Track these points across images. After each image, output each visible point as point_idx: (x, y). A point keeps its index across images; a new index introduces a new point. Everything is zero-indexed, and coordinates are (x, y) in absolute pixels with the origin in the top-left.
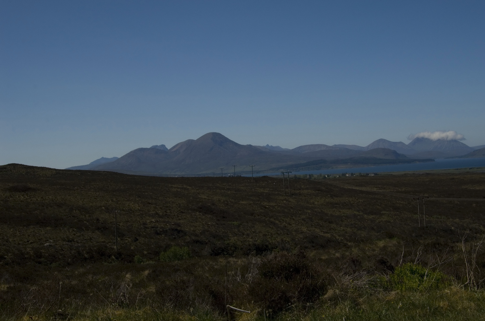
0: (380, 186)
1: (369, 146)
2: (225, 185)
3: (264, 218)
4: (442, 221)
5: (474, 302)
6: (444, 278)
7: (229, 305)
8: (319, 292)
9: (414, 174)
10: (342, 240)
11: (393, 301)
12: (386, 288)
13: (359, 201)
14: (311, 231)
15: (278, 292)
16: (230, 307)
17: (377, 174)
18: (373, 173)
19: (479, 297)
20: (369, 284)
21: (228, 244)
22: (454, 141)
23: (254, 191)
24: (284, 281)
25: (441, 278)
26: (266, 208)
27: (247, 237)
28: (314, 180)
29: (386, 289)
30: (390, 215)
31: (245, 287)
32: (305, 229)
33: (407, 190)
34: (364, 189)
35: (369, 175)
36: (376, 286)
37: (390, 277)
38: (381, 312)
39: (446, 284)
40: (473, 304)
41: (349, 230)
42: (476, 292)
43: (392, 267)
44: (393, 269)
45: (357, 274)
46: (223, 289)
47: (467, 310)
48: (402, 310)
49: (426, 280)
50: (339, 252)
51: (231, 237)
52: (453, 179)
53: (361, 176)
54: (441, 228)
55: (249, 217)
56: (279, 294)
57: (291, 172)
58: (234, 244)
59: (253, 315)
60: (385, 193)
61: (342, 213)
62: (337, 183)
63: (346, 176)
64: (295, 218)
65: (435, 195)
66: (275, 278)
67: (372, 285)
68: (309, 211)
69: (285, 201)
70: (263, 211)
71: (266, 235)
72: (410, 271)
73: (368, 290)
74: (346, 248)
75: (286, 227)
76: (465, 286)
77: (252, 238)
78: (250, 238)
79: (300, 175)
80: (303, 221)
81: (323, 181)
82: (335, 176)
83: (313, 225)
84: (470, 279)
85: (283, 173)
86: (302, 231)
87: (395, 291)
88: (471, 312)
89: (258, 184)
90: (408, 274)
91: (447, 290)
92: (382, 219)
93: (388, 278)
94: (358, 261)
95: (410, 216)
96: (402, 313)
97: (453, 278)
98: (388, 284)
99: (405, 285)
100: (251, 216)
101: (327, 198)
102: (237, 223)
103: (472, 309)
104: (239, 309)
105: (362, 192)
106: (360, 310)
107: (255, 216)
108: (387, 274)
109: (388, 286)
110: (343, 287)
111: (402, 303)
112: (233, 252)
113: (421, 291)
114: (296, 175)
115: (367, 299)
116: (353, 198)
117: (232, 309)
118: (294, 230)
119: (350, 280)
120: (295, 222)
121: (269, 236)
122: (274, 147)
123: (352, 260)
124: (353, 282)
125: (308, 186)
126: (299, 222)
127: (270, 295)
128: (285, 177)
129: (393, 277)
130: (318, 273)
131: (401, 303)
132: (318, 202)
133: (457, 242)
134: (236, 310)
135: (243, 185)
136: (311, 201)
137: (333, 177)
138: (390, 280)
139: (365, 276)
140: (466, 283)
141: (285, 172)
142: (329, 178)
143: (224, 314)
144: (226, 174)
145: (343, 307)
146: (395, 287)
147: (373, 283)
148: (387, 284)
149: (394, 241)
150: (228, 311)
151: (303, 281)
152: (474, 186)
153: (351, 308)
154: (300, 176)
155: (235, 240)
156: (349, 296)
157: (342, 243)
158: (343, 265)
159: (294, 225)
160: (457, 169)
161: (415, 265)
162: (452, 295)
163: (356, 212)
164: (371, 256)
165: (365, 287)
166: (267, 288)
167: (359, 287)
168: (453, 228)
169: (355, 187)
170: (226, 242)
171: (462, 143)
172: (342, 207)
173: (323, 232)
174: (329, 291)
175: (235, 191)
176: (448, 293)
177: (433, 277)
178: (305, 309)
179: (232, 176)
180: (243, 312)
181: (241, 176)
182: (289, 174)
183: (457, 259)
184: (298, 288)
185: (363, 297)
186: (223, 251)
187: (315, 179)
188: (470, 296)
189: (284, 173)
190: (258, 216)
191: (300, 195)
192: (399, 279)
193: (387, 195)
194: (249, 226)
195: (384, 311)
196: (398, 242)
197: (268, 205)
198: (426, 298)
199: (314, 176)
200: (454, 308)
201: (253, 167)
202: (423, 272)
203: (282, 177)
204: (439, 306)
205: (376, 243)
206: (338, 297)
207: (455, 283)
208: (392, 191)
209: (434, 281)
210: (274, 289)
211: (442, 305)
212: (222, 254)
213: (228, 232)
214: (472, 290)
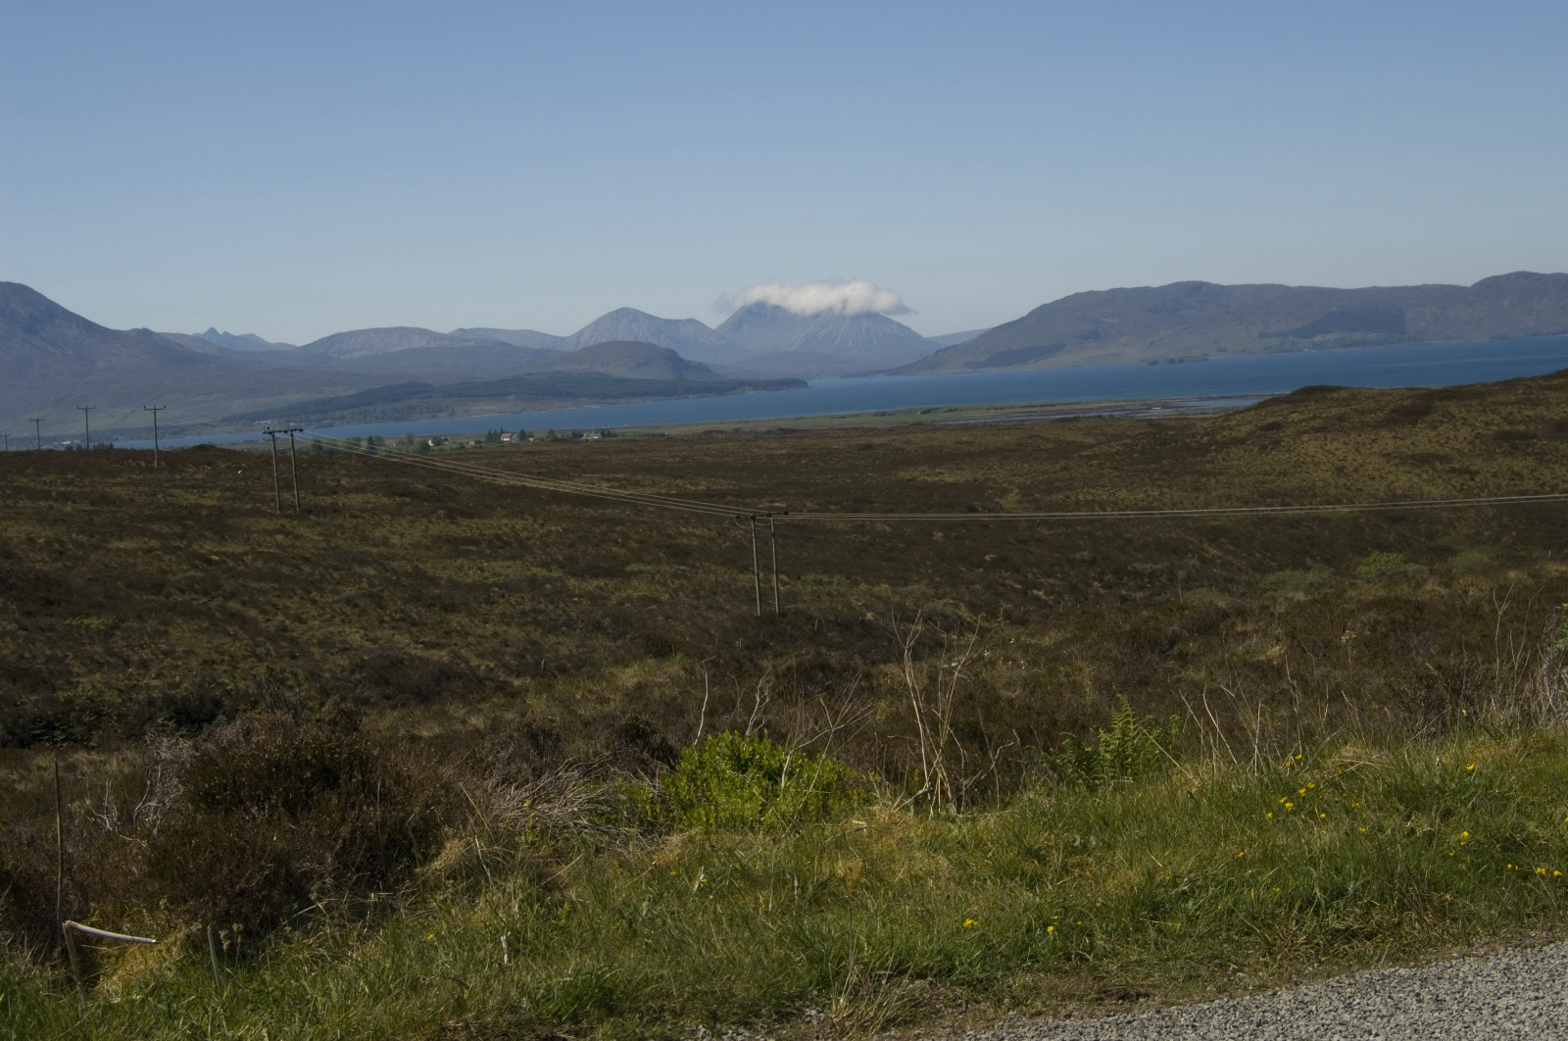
0: (621, 476)
1: (580, 334)
2: (51, 483)
3: (205, 600)
4: (835, 593)
5: (947, 853)
6: (846, 779)
7: (75, 920)
8: (414, 850)
9: (737, 431)
10: (492, 670)
11: (675, 868)
12: (651, 823)
13: (550, 531)
14: (380, 642)
15: (260, 859)
16: (78, 930)
17: (609, 435)
18: (597, 431)
19: (964, 837)
20: (591, 812)
21: (69, 702)
22: (870, 317)
23: (162, 500)
24: (279, 819)
25: (836, 778)
26: (210, 562)
27: (140, 675)
28: (386, 456)
29: (650, 828)
30: (657, 577)
31: (135, 851)
32: (358, 637)
33: (714, 488)
34: (565, 486)
35: (582, 436)
36: (616, 820)
37: (663, 784)
38: (637, 909)
39: (855, 797)
40: (943, 862)
41: (514, 633)
42: (953, 821)
43: (671, 749)
44: (675, 757)
45: (545, 780)
46: (48, 861)
47: (926, 881)
48: (707, 898)
49: (787, 789)
50: (481, 710)
51: (78, 675)
52: (869, 447)
53: (556, 440)
54: (832, 618)
55: (145, 597)
56: (262, 868)
57: (301, 430)
58: (93, 701)
59: (169, 950)
60: (639, 500)
61: (487, 574)
62: (467, 467)
63: (503, 442)
64: (317, 598)
65: (809, 504)
66: (247, 811)
67: (602, 815)
68: (372, 572)
69: (280, 537)
70: (199, 574)
71: (213, 662)
72: (730, 759)
73: (586, 833)
74: (505, 696)
75: (285, 629)
76: (917, 802)
77: (159, 676)
78: (153, 675)
79: (334, 440)
80: (348, 608)
81: (416, 462)
82: (462, 443)
83: (386, 618)
84: (933, 779)
85: (270, 433)
86: (347, 642)
87: (682, 831)
88: (938, 888)
89: (177, 477)
90: (724, 772)
91: (859, 819)
92: (629, 591)
93: (654, 787)
94: (550, 736)
95: (726, 576)
96: (706, 907)
97: (879, 779)
98: (658, 810)
99: (716, 810)
100: (153, 594)
101: (433, 520)
102: (101, 621)
103: (940, 878)
104: (113, 932)
105: (557, 497)
106: (562, 907)
107: (169, 595)
108: (653, 776)
109: (655, 818)
110: (498, 827)
111: (707, 874)
112: (90, 730)
113: (770, 829)
114: (319, 442)
115: (585, 864)
116: (527, 520)
117: (83, 932)
118: (315, 641)
119: (523, 801)
120: (321, 612)
121: (224, 668)
122: (235, 338)
123: (528, 732)
124: (535, 809)
125: (363, 480)
126: (333, 610)
127: (231, 871)
128: (280, 447)
129: (673, 783)
130: (407, 781)
131: (705, 872)
132: (402, 535)
133: (885, 663)
134: (100, 939)
135: (119, 480)
136: (377, 534)
137: (455, 446)
138: (665, 794)
139: (574, 786)
140: (920, 792)
141: (278, 429)
142: (442, 450)
143: (55, 955)
144: (55, 439)
145: (499, 898)
146: (681, 819)
147: (604, 808)
148: (653, 811)
149: (674, 667)
150: (68, 942)
151: (353, 814)
152: (937, 470)
153: (528, 901)
154: (333, 445)
155: (94, 687)
156: (522, 859)
157: (492, 680)
158: (498, 752)
159: (317, 623)
160: (883, 414)
161: (748, 740)
162: (875, 837)
163: (538, 569)
164: (595, 720)
165: (575, 824)
166: (216, 847)
167: (554, 827)
168: (869, 616)
169: (535, 479)
170: (61, 696)
171: (899, 325)
172: (488, 552)
173: (423, 643)
174: (449, 845)
175: (92, 504)
176: (862, 829)
177: (809, 778)
178: (362, 915)
179: (79, 447)
180: (127, 941)
181: (111, 445)
182: (292, 436)
183: (887, 718)
184: (335, 840)
185: (572, 860)
186: (50, 727)
187: (390, 452)
188: (933, 835)
189: (276, 434)
190: (183, 592)
191: (335, 511)
192: (696, 791)
193: (647, 506)
194: (149, 630)
195: (645, 904)
196: (684, 669)
197: (216, 554)
198: (789, 852)
199: (387, 442)
200: (881, 880)
201: (158, 413)
202: (775, 764)
203: (270, 447)
204: (833, 875)
205: (611, 673)
206: (479, 863)
207: (883, 795)
208: (663, 491)
209: (814, 791)
210: (243, 850)
211: (840, 872)
212: (47, 740)
213: (66, 656)
214: (939, 815)
